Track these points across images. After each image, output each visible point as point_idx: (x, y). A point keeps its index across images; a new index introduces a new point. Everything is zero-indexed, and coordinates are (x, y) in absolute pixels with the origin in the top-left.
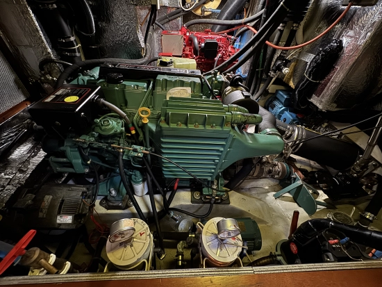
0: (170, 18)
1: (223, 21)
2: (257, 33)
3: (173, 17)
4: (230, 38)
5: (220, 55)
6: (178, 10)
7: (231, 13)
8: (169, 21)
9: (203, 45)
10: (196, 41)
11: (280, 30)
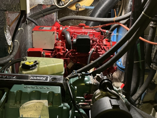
0: (45, 14)
1: (95, 18)
2: (129, 30)
3: (47, 13)
4: (104, 32)
5: (93, 49)
6: (53, 7)
7: (103, 10)
8: (44, 16)
9: (75, 40)
10: (68, 36)
11: (152, 27)
